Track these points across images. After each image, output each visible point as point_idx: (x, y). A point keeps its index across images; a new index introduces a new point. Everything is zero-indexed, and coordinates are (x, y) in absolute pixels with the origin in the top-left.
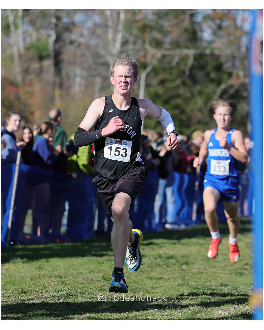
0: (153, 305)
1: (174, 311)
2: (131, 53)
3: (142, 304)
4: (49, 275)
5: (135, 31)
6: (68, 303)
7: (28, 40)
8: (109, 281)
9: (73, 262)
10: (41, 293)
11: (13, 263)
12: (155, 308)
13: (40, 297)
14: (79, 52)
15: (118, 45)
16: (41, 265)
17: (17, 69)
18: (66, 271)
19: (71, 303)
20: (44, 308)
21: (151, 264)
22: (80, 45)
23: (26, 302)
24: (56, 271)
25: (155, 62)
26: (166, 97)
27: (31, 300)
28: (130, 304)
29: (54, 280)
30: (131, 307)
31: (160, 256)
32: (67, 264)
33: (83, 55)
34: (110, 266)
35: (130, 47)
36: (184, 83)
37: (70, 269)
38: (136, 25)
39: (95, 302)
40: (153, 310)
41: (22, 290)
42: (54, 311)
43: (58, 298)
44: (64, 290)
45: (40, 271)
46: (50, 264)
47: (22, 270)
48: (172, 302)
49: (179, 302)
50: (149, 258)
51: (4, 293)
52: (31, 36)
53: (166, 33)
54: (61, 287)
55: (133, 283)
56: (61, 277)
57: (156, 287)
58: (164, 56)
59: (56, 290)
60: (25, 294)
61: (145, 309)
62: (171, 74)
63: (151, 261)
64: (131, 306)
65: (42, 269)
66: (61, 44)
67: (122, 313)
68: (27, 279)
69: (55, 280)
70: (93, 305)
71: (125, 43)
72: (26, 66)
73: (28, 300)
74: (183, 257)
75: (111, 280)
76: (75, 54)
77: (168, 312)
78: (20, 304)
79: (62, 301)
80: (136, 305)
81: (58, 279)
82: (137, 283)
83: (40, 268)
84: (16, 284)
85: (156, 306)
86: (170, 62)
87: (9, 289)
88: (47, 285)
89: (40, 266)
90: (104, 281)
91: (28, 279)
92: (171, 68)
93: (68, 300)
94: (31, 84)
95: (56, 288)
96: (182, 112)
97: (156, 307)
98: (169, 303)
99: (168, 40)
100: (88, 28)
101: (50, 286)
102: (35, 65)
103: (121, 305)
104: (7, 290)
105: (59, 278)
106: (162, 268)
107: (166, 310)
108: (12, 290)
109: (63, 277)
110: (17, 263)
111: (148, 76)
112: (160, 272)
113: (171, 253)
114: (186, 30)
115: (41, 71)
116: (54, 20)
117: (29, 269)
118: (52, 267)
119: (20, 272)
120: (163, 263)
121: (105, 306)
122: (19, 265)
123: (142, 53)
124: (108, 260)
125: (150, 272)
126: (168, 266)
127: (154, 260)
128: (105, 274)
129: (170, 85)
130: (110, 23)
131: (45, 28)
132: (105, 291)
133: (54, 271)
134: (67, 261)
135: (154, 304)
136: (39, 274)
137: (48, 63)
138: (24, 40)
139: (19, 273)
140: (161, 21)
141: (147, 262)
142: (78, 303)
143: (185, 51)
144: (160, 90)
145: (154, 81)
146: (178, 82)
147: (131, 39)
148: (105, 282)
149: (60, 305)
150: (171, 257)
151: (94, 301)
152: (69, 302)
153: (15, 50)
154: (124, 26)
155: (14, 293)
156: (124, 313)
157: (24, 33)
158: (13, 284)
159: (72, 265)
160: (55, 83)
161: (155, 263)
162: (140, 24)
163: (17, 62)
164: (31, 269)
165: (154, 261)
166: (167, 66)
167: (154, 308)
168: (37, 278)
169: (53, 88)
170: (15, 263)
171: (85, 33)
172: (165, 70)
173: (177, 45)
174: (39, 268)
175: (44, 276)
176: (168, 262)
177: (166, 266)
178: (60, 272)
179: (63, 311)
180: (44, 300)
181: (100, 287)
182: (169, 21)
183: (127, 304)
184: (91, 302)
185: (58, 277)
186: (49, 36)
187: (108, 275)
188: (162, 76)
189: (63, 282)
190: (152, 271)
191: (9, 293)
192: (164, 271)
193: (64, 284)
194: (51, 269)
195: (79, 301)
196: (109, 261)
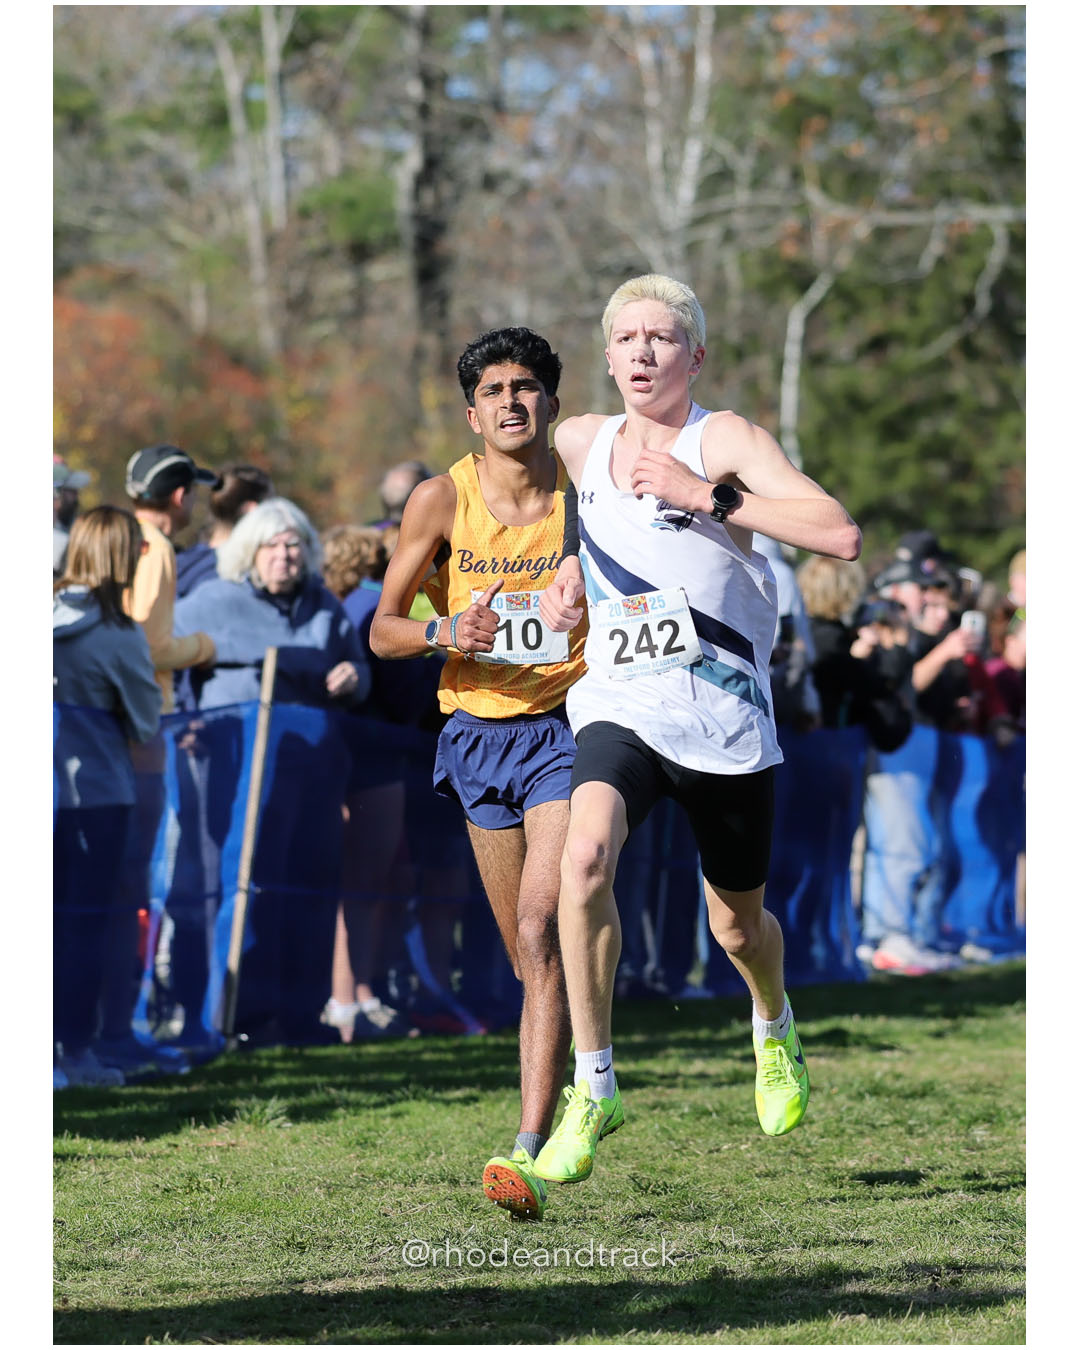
0: (847, 1296)
1: (938, 1321)
2: (739, 221)
3: (800, 1292)
4: (406, 1172)
5: (760, 130)
6: (487, 1290)
7: (307, 174)
8: (659, 1194)
9: (503, 1116)
10: (372, 1247)
11: (249, 1122)
12: (859, 1308)
13: (367, 1267)
14: (520, 223)
15: (686, 192)
16: (369, 1130)
17: (261, 297)
18: (475, 1156)
19: (500, 1291)
20: (384, 1311)
21: (840, 1120)
22: (525, 188)
23: (308, 1288)
24: (433, 1154)
25: (844, 260)
26: (893, 406)
27: (329, 1278)
28: (750, 1295)
29: (427, 1191)
30: (753, 1304)
31: (876, 1091)
32: (480, 1124)
33: (540, 236)
34: (663, 1130)
35: (742, 196)
36: (968, 348)
37: (493, 1148)
38: (763, 102)
39: (601, 1286)
40: (847, 1317)
41: (289, 1236)
42: (427, 1326)
43: (444, 1272)
44: (466, 1234)
45: (364, 1157)
46: (410, 1127)
47: (290, 1154)
48: (930, 1282)
49: (960, 1284)
50: (829, 1097)
51: (213, 1253)
52: (317, 156)
53: (891, 137)
54: (457, 1225)
55: (764, 1202)
56: (454, 1182)
57: (862, 1219)
58: (882, 234)
59: (435, 1238)
60: (301, 1254)
61: (814, 1315)
62: (913, 310)
63: (837, 1109)
64: (753, 1301)
65: (374, 1145)
66: (447, 189)
67: (714, 1332)
68: (312, 1189)
69: (428, 1196)
70: (593, 1298)
71: (717, 180)
72: (297, 281)
73: (314, 1280)
74: (974, 1090)
75: (666, 1193)
76: (506, 229)
77: (915, 1324)
78: (282, 1297)
79: (461, 1281)
80: (774, 1298)
81: (444, 1189)
82: (777, 1202)
83: (364, 1143)
84: (266, 1214)
85: (861, 1300)
86: (910, 259)
87: (235, 1232)
88: (395, 1215)
89: (366, 1135)
90: (636, 1194)
91: (316, 1190)
92: (914, 286)
93: (485, 1280)
94: (319, 361)
95: (433, 1229)
96: (964, 471)
97: (862, 1303)
98: (919, 1286)
99: (900, 164)
100: (562, 121)
101: (407, 1217)
102: (337, 282)
103: (713, 1299)
104: (225, 1238)
105: (446, 1183)
106: (883, 1139)
107: (904, 1316)
108: (248, 1239)
109: (465, 1180)
110: (268, 1122)
111: (813, 317)
112: (877, 1155)
113: (925, 1073)
114: (976, 123)
115: (360, 307)
116: (415, 89)
117: (318, 1147)
118: (418, 1136)
119: (280, 1163)
120: (888, 1117)
121: (645, 1300)
122: (276, 1130)
123: (791, 222)
124: (654, 1107)
125: (834, 1158)
126: (910, 1131)
127: (850, 1104)
128: (642, 1167)
129: (909, 357)
130: (652, 98)
131: (378, 123)
132: (642, 1238)
133: (427, 1157)
134: (478, 1110)
135: (854, 1294)
136: (358, 1168)
137: (393, 271)
138: (289, 173)
139: (276, 1163)
140: (867, 86)
141: (821, 1112)
142: (528, 1291)
143: (976, 213)
144: (868, 378)
145: (842, 343)
146: (947, 341)
147: (744, 165)
148: (643, 1200)
149: (454, 1300)
150: (924, 1092)
151: (596, 1281)
152: (489, 1288)
153: (251, 214)
154: (711, 109)
155: (255, 1250)
156: (725, 1332)
157: (285, 144)
158: (251, 1211)
159: (501, 1131)
160: (419, 354)
161: (855, 1115)
162: (782, 99)
163: (259, 271)
164: (328, 1149)
165: (850, 1109)
166: (897, 275)
167: (854, 1308)
168: (352, 1187)
169: (415, 377)
170: (259, 1125)
171: (547, 138)
172: (887, 294)
173: (936, 185)
174: (359, 1144)
175: (382, 1176)
176: (912, 1113)
177: (901, 1130)
178: (448, 1158)
179: (466, 1324)
180: (384, 1281)
181: (622, 1223)
182: (902, 84)
183: (737, 1293)
184: (583, 1286)
185: (443, 1180)
186: (395, 157)
187: (653, 1170)
188: (873, 322)
189: (462, 1203)
190: (840, 1153)
191: (236, 1251)
192: (895, 1149)
193: (467, 1211)
194: (412, 1146)
195: (531, 1283)
196: (656, 1112)
